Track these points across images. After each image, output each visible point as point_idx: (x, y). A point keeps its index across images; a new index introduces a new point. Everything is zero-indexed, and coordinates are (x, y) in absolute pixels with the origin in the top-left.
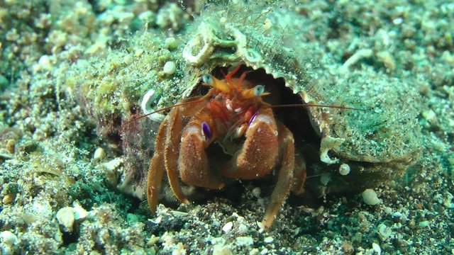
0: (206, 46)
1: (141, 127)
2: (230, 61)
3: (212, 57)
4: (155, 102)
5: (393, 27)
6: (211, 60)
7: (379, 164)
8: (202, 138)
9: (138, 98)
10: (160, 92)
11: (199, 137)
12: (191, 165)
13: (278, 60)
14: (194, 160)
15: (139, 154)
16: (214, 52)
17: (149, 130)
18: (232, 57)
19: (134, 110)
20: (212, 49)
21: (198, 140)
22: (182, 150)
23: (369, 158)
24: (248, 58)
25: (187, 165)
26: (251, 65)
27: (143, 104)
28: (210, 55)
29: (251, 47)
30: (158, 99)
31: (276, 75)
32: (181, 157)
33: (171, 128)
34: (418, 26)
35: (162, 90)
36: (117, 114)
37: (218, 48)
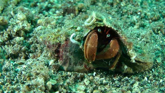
0: (94, 19)
1: (69, 45)
2: (101, 24)
4: (75, 37)
5: (138, 15)
6: (95, 24)
13: (115, 26)
15: (68, 54)
16: (96, 21)
17: (72, 46)
19: (67, 40)
23: (140, 60)
24: (107, 24)
26: (108, 26)
31: (115, 29)
34: (145, 14)
35: (77, 34)
36: (60, 43)
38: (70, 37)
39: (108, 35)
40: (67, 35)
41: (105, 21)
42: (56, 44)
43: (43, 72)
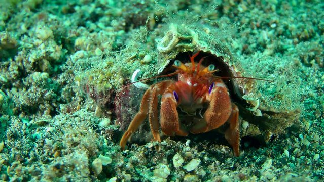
0: (174, 38)
1: (131, 93)
2: (189, 48)
3: (178, 45)
4: (140, 76)
5: (271, 29)
6: (177, 48)
8: (175, 100)
9: (129, 75)
10: (143, 70)
11: (172, 100)
12: (168, 117)
13: (217, 47)
14: (170, 114)
15: (130, 110)
16: (179, 42)
17: (136, 94)
18: (190, 45)
19: (126, 83)
20: (177, 41)
22: (162, 109)
24: (200, 45)
26: (202, 49)
27: (133, 79)
28: (176, 45)
29: (201, 40)
30: (142, 75)
31: (218, 55)
32: (162, 113)
33: (152, 102)
34: (286, 28)
35: (144, 69)
36: (113, 89)
37: (181, 40)
38: (131, 77)
39: (211, 67)
40: (126, 75)
41: (196, 41)
42: (107, 92)
43: (85, 140)
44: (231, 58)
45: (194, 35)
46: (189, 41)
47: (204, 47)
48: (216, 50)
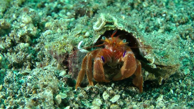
0: (103, 22)
2: (112, 28)
3: (105, 26)
4: (83, 45)
5: (162, 17)
6: (105, 28)
7: (166, 66)
8: (102, 62)
10: (85, 42)
11: (101, 61)
12: (98, 72)
13: (129, 27)
14: (99, 70)
15: (77, 66)
16: (106, 25)
17: (81, 56)
18: (113, 26)
19: (75, 49)
20: (105, 23)
21: (100, 62)
22: (94, 67)
23: (163, 64)
24: (119, 26)
25: (97, 72)
26: (120, 29)
28: (104, 26)
29: (119, 23)
31: (129, 32)
32: (94, 69)
33: (88, 63)
34: (172, 16)
37: (107, 23)
38: (78, 46)
39: (124, 41)
40: (75, 44)
41: (116, 23)
42: (63, 55)
43: (51, 83)
44: (137, 34)
45: (115, 20)
46: (112, 24)
47: (121, 27)
48: (128, 29)
